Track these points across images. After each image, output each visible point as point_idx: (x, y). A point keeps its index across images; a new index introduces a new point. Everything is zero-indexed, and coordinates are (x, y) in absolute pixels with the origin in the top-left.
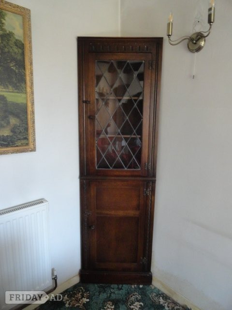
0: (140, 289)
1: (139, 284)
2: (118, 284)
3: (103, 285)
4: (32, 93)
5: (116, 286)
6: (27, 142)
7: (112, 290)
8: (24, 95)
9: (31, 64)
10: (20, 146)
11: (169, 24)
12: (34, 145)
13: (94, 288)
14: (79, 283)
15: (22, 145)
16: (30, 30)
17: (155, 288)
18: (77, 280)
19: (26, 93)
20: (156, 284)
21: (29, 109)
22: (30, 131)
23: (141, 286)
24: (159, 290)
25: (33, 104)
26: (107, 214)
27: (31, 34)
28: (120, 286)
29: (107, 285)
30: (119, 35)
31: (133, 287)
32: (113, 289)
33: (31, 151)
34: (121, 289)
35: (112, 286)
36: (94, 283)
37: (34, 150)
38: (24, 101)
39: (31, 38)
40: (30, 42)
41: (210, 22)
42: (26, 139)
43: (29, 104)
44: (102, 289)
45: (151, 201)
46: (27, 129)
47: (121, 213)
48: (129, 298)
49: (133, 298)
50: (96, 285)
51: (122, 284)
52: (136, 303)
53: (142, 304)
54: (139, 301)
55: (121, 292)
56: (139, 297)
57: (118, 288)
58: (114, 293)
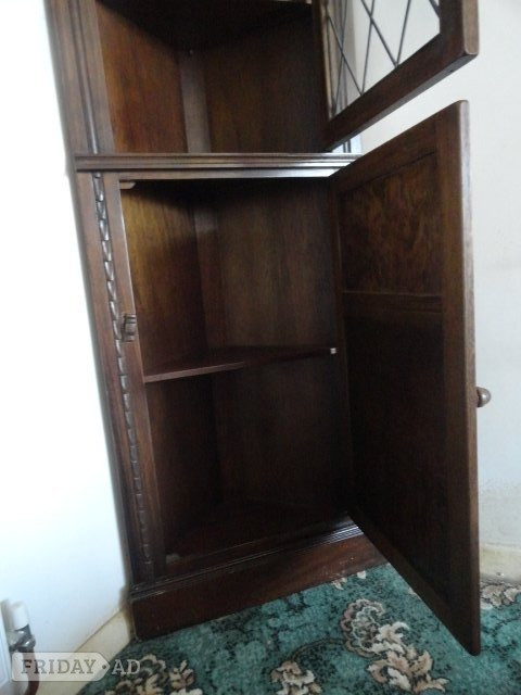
0: (363, 584)
1: (350, 571)
2: (283, 596)
3: (232, 617)
5: (279, 604)
7: (271, 622)
13: (196, 641)
14: (132, 642)
18: (119, 634)
23: (362, 575)
28: (295, 599)
29: (246, 613)
31: (339, 586)
32: (275, 616)
34: (303, 606)
35: (266, 608)
36: (191, 623)
44: (232, 634)
48: (348, 625)
49: (361, 620)
50: (204, 629)
51: (298, 592)
52: (383, 630)
53: (404, 625)
54: (387, 619)
55: (307, 616)
56: (380, 608)
57: (291, 607)
58: (285, 628)
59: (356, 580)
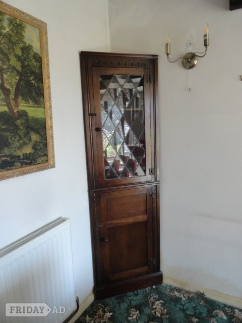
0: (154, 289)
1: (151, 286)
2: (133, 291)
3: (120, 296)
4: (50, 107)
5: (132, 293)
6: (46, 159)
7: (129, 298)
8: (42, 110)
9: (49, 77)
10: (41, 163)
11: (167, 45)
12: (54, 161)
13: (111, 301)
14: (95, 300)
15: (43, 162)
16: (47, 43)
17: (167, 285)
18: (92, 298)
19: (44, 107)
20: (166, 281)
21: (48, 124)
22: (49, 147)
23: (154, 287)
24: (171, 286)
25: (51, 118)
26: (118, 223)
27: (48, 48)
28: (136, 292)
29: (123, 295)
30: (109, 51)
31: (147, 290)
32: (130, 296)
33: (51, 168)
34: (138, 294)
35: (128, 294)
36: (110, 296)
37: (53, 166)
38: (43, 116)
39: (48, 52)
40: (47, 55)
41: (206, 45)
42: (46, 155)
43: (48, 119)
44: (120, 300)
45: (157, 203)
46: (46, 145)
47: (131, 220)
48: (148, 300)
49: (152, 299)
50: (113, 298)
51: (137, 290)
52: (157, 302)
53: (162, 301)
54: (158, 300)
55: (138, 297)
56: (157, 297)
57: (134, 294)
58: (133, 300)
59: (152, 288)
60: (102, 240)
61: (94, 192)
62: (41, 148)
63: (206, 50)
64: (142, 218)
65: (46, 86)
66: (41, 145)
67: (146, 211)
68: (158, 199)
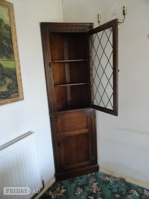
0: (93, 175)
1: (92, 173)
3: (71, 179)
4: (19, 61)
5: (79, 177)
6: (18, 95)
7: (77, 180)
8: (13, 63)
9: (16, 41)
10: (14, 97)
11: (98, 15)
12: (23, 96)
13: (66, 182)
14: (56, 181)
15: (15, 97)
16: (14, 17)
17: (101, 173)
18: (54, 180)
19: (14, 61)
20: (101, 170)
21: (18, 72)
22: (19, 86)
23: (93, 174)
24: (104, 173)
25: (20, 68)
26: (69, 134)
27: (15, 21)
28: (81, 177)
29: (73, 178)
30: (62, 22)
31: (89, 175)
32: (78, 179)
33: (21, 100)
34: (83, 178)
35: (77, 178)
36: (65, 179)
37: (23, 99)
38: (14, 67)
39: (15, 23)
40: (15, 26)
41: (124, 14)
42: (17, 92)
43: (17, 69)
44: (71, 182)
45: (94, 121)
46: (17, 86)
47: (77, 132)
48: (89, 182)
49: (91, 182)
50: (67, 180)
52: (94, 184)
53: (98, 183)
54: (95, 182)
55: (83, 180)
56: (95, 180)
57: (81, 178)
58: (79, 182)
59: (92, 175)
60: (59, 144)
61: (53, 115)
62: (13, 88)
63: (124, 18)
64: (84, 131)
65: (15, 46)
66: (13, 86)
67: (87, 127)
68: (95, 119)
